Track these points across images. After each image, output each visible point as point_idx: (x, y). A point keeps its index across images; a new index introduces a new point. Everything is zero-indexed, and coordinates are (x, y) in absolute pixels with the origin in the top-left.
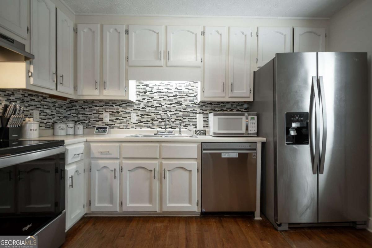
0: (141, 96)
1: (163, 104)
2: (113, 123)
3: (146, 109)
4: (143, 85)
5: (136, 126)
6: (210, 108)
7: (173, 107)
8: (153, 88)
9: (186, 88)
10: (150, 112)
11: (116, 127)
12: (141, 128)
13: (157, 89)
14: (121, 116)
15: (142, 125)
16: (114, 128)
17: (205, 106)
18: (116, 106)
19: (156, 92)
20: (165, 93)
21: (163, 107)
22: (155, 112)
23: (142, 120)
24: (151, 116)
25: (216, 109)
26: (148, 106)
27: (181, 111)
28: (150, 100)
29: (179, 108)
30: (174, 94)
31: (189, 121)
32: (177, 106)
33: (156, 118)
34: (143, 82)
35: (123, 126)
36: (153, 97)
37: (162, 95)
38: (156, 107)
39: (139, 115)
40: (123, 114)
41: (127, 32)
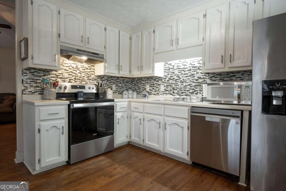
0: (167, 72)
1: (181, 77)
2: (151, 92)
3: (169, 81)
4: (168, 65)
5: (163, 94)
6: (219, 78)
7: (188, 79)
8: (174, 66)
9: (198, 63)
10: (172, 84)
11: (152, 94)
12: (166, 95)
13: (177, 66)
14: (155, 87)
15: (167, 93)
16: (152, 95)
17: (214, 77)
18: (153, 80)
19: (176, 68)
20: (183, 69)
21: (180, 79)
22: (175, 84)
23: (167, 89)
24: (172, 86)
25: (226, 79)
26: (171, 79)
27: (194, 82)
28: (172, 74)
29: (192, 80)
30: (189, 69)
31: (200, 90)
32: (191, 78)
33: (176, 88)
34: (168, 62)
35: (157, 93)
36: (174, 73)
37: (180, 70)
38: (176, 79)
39: (165, 86)
40: (157, 85)
41: (154, 31)
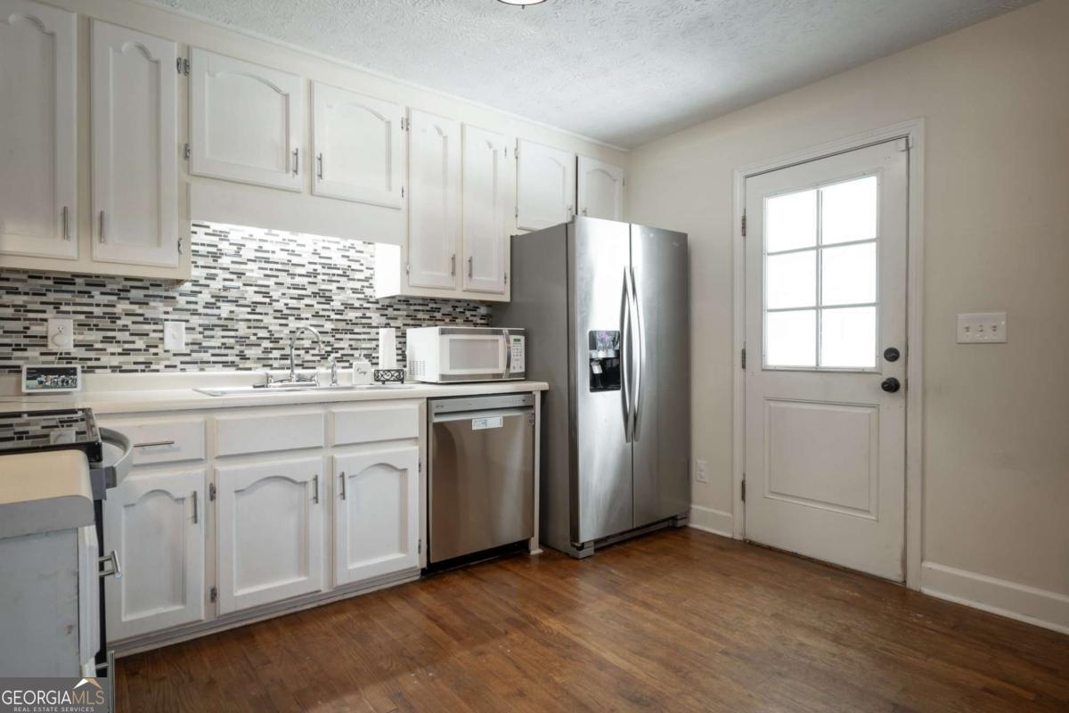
0: (202, 267)
1: (275, 295)
2: (92, 355)
3: (219, 308)
4: (206, 234)
5: (182, 363)
6: (405, 313)
7: (307, 305)
8: (244, 245)
9: (343, 256)
10: (232, 319)
11: (105, 367)
12: (202, 370)
13: (256, 250)
14: (124, 328)
15: (205, 359)
16: (97, 370)
17: (391, 306)
18: (102, 293)
19: (253, 258)
20: (282, 264)
21: (274, 303)
22: (249, 320)
23: (204, 344)
24: (237, 330)
25: (420, 315)
26: (226, 300)
27: (328, 319)
28: (231, 280)
29: (323, 310)
30: (310, 268)
31: (350, 346)
32: (318, 303)
33: (253, 338)
34: (206, 223)
35: (135, 363)
36: (244, 274)
37: (271, 269)
38: (253, 303)
39: (193, 329)
40: (133, 323)
41: (184, 66)
